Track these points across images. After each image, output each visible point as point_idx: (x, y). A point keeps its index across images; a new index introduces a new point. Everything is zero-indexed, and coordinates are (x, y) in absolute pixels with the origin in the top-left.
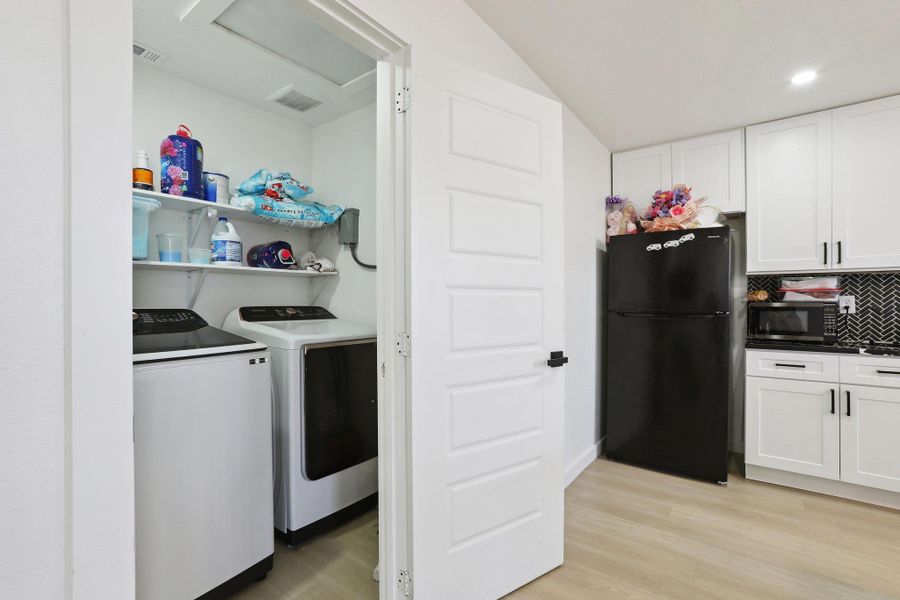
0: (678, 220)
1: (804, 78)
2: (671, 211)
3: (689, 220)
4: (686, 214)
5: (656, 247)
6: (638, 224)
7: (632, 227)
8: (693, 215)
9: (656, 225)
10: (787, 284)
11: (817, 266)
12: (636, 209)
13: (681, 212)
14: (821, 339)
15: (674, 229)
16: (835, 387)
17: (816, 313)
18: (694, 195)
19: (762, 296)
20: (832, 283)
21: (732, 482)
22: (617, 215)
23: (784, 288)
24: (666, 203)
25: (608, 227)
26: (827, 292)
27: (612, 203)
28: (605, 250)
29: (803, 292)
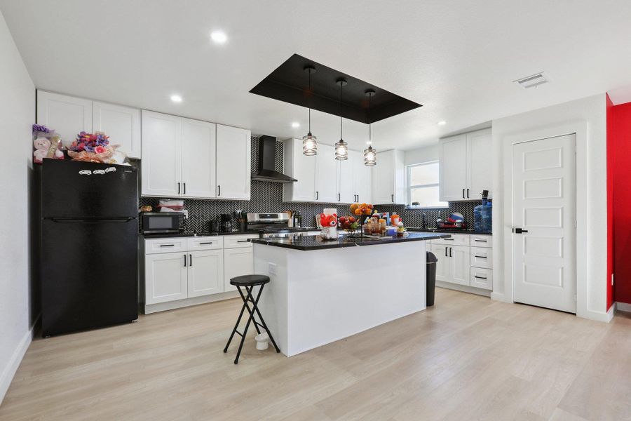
0: (101, 156)
1: (176, 99)
2: (95, 148)
3: (107, 157)
4: (106, 153)
5: (88, 172)
6: (65, 152)
8: (110, 155)
9: (82, 156)
10: (162, 202)
11: (175, 195)
13: (102, 151)
14: (178, 231)
15: (98, 162)
16: (186, 253)
17: (176, 218)
18: (111, 142)
19: (149, 209)
20: (181, 203)
21: (140, 319)
22: (44, 141)
23: (160, 205)
24: (90, 142)
25: (35, 149)
26: (178, 208)
27: (38, 130)
28: (32, 168)
29: (169, 207)
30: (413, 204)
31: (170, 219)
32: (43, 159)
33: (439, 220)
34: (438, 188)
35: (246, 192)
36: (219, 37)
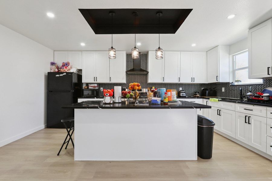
0: (66, 70)
4: (68, 69)
5: (58, 76)
6: (58, 70)
7: (56, 70)
11: (93, 82)
12: (59, 66)
13: (67, 68)
22: (54, 67)
25: (51, 70)
26: (95, 87)
27: (52, 64)
29: (91, 87)
30: (236, 81)
31: (91, 91)
32: (48, 73)
33: (249, 93)
34: (247, 70)
35: (123, 79)
36: (50, 15)
